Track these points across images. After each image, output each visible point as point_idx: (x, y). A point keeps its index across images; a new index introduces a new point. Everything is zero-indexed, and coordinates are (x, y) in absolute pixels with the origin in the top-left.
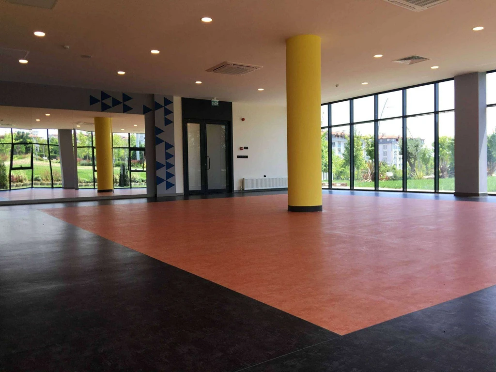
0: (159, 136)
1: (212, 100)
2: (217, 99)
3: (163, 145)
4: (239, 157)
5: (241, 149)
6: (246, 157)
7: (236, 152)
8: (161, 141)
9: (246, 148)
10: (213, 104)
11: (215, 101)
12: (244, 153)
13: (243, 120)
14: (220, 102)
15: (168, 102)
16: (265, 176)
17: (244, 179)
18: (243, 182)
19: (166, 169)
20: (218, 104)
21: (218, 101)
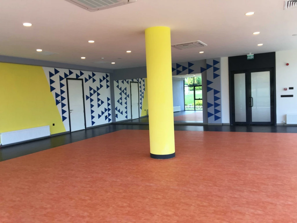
0: (210, 86)
1: (248, 55)
2: (252, 54)
3: (212, 91)
5: (285, 89)
6: (292, 96)
7: (279, 92)
8: (211, 89)
9: (291, 88)
10: (248, 58)
11: (251, 56)
12: (288, 92)
15: (216, 62)
17: (286, 115)
19: (215, 107)
20: (253, 57)
21: (253, 55)
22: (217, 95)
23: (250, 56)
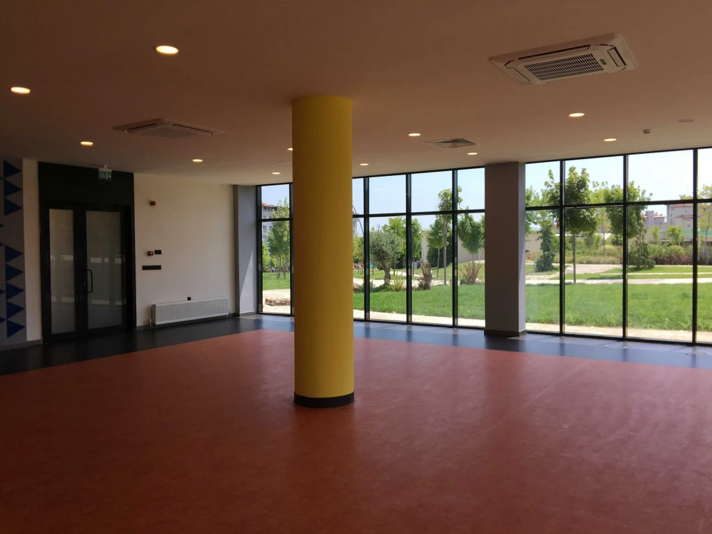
1: (101, 170)
2: (108, 168)
4: (145, 268)
5: (149, 254)
6: (159, 268)
7: (140, 260)
9: (159, 252)
10: (101, 176)
11: (106, 171)
12: (154, 260)
13: (153, 203)
14: (114, 173)
16: (189, 299)
17: (154, 306)
18: (152, 310)
19: (7, 298)
20: (110, 177)
21: (111, 171)
22: (13, 263)
23: (105, 173)
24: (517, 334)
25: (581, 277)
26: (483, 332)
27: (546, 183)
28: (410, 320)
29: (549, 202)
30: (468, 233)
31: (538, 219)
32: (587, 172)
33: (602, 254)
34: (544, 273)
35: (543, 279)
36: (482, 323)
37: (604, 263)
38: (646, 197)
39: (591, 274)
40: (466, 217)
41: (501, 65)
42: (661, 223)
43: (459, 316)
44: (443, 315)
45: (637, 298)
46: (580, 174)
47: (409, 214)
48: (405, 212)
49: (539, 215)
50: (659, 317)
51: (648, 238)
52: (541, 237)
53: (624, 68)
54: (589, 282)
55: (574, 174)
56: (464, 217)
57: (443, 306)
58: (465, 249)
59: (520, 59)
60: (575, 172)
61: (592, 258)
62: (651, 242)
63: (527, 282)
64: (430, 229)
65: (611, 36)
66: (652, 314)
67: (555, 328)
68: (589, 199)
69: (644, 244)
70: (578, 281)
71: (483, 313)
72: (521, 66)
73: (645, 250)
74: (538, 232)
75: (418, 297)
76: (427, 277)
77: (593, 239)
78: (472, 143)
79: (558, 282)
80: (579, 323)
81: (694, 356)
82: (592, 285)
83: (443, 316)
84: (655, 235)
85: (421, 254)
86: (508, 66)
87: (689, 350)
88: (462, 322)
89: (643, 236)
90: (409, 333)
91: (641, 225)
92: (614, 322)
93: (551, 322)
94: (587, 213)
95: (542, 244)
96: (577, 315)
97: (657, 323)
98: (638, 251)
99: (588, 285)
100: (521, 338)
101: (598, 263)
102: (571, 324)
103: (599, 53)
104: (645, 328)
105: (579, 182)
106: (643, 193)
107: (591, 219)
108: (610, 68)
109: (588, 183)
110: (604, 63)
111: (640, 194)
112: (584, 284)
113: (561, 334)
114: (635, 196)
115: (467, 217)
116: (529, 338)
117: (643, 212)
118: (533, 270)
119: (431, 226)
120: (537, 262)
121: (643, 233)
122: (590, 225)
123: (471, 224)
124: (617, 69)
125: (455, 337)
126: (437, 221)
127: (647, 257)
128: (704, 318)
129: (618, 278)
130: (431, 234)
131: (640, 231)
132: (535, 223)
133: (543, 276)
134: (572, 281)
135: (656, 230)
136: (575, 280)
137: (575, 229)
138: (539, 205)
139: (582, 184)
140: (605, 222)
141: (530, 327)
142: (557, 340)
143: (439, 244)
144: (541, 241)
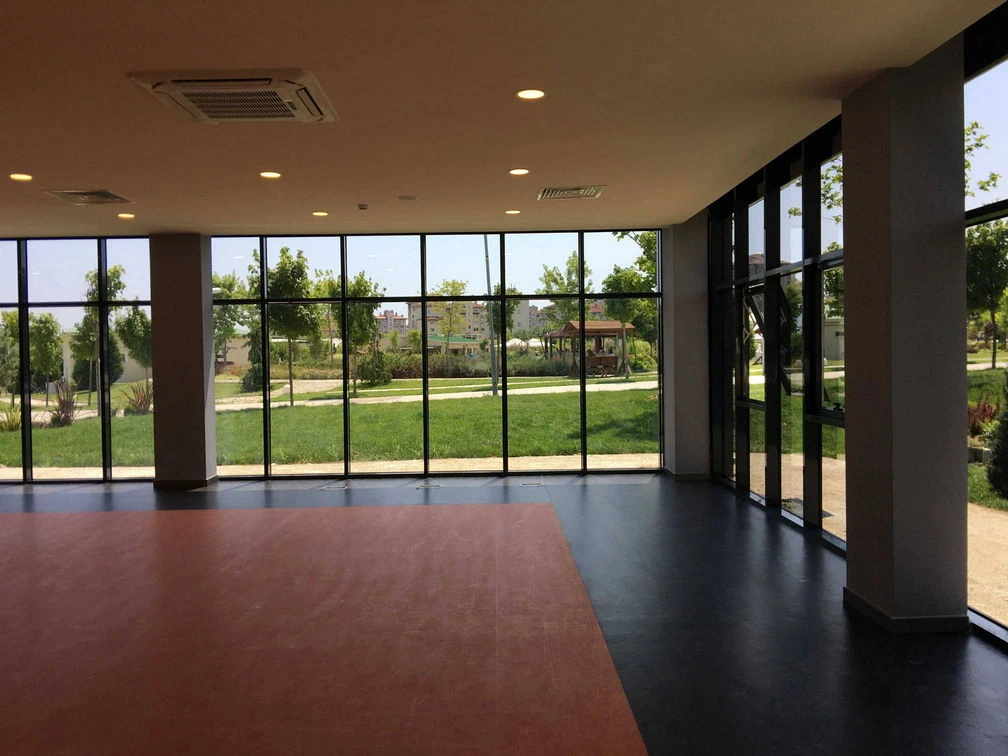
24: (204, 483)
25: (301, 397)
26: (151, 485)
27: (250, 268)
28: (28, 476)
29: (255, 294)
30: (139, 337)
31: (244, 317)
32: (304, 255)
33: (331, 367)
34: (254, 393)
35: (252, 402)
36: (150, 472)
37: (331, 378)
38: (380, 292)
39: (314, 393)
40: (134, 313)
41: (149, 87)
42: (402, 326)
43: (113, 463)
44: (90, 464)
45: (366, 422)
46: (295, 259)
47: (23, 304)
48: (16, 301)
49: (246, 313)
50: (390, 444)
51: (384, 345)
52: (249, 343)
53: (322, 119)
54: (310, 404)
55: (288, 258)
56: (131, 313)
57: (91, 451)
58: (134, 361)
59: (174, 81)
60: (288, 254)
61: (317, 372)
62: (389, 350)
63: (218, 408)
64: (75, 330)
65: (298, 72)
66: (382, 441)
67: (259, 470)
68: (308, 292)
69: (379, 353)
70: (296, 403)
71: (152, 456)
72: (178, 92)
73: (381, 361)
74: (244, 337)
75: (49, 438)
76: (67, 406)
77: (320, 346)
78: (123, 201)
79: (261, 406)
80: (292, 460)
81: (427, 490)
82: (313, 408)
83: (90, 466)
84: (394, 340)
85: (62, 370)
86: (158, 88)
87: (421, 483)
88: (117, 473)
89: (378, 342)
90: (28, 499)
91: (374, 328)
92: (336, 455)
93: (252, 462)
94: (306, 312)
95: (250, 353)
96: (291, 449)
97: (388, 453)
98: (372, 361)
99: (308, 407)
100: (209, 488)
101: (326, 378)
102: (281, 462)
103: (287, 94)
104: (374, 460)
105: (294, 268)
106: (376, 287)
107: (311, 319)
108: (302, 115)
109: (306, 270)
110: (294, 108)
111: (373, 289)
112: (304, 406)
113: (267, 478)
114: (366, 291)
115: (136, 312)
116: (222, 487)
117: (377, 313)
118: (239, 389)
119: (76, 325)
120: (244, 379)
121: (377, 338)
122: (310, 327)
123: (142, 323)
124: (314, 119)
125: (108, 497)
126: (86, 318)
127: (382, 370)
128: (440, 442)
129: (338, 398)
130: (77, 338)
131: (374, 335)
132: (242, 324)
133: (252, 399)
134: (289, 403)
135: (396, 334)
136: (292, 402)
137: (292, 332)
138: (246, 298)
139: (299, 271)
140: (332, 324)
141: (223, 471)
142: (260, 486)
143: (91, 354)
144: (249, 348)
